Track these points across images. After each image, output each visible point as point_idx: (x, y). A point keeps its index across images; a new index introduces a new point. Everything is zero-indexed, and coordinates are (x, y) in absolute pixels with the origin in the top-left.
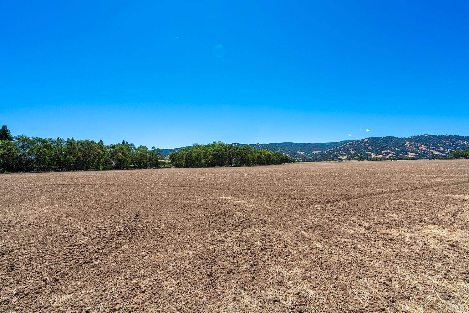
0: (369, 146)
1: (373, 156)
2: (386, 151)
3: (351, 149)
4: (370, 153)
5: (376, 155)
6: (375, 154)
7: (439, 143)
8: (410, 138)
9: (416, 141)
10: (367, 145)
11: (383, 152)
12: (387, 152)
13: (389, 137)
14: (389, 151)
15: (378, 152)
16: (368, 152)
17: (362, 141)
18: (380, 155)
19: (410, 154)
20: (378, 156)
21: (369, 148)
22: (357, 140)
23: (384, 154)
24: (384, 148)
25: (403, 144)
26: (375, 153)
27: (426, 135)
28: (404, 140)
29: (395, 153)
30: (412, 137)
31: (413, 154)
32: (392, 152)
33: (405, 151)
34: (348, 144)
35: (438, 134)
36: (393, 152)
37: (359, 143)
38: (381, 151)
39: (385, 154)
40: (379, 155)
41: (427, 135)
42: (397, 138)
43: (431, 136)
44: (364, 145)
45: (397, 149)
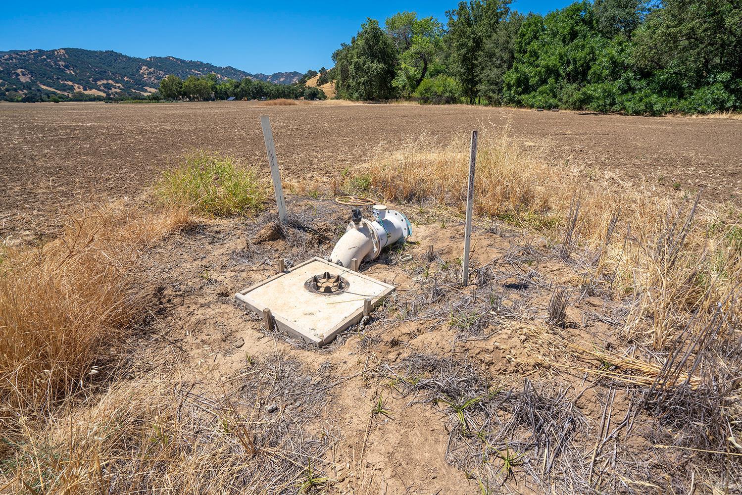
0: (67, 67)
1: (78, 89)
2: (105, 82)
3: (19, 71)
4: (70, 83)
5: (85, 89)
6: (81, 87)
7: (190, 74)
8: (148, 60)
9: (156, 67)
10: (64, 64)
11: (99, 83)
12: (108, 84)
13: (111, 53)
14: (110, 82)
15: (88, 82)
16: (66, 80)
17: (51, 54)
18: (94, 90)
19: (149, 89)
20: (88, 92)
21: (68, 72)
22: (40, 51)
23: (102, 88)
24: (102, 75)
25: (138, 71)
26: (81, 84)
27: (171, 59)
28: (139, 62)
29: (122, 87)
30: (150, 58)
31: (153, 90)
32: (117, 85)
33: (141, 85)
34: (15, 58)
35: (187, 59)
36: (120, 85)
37: (44, 59)
38: (95, 80)
39: (105, 87)
40: (91, 89)
41: (172, 57)
42: (125, 56)
43: (178, 59)
44: (56, 64)
45: (126, 79)
